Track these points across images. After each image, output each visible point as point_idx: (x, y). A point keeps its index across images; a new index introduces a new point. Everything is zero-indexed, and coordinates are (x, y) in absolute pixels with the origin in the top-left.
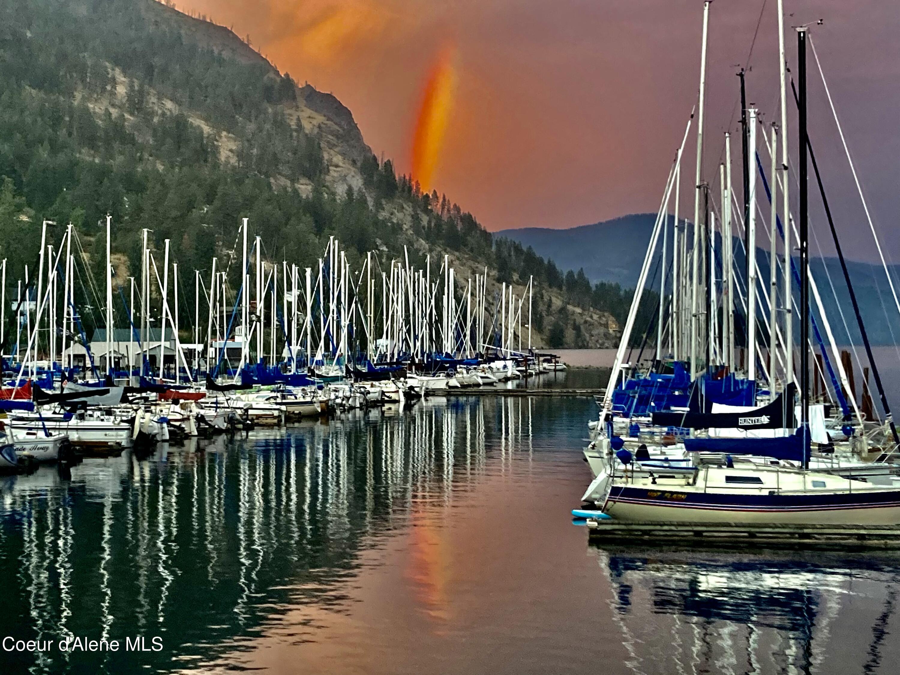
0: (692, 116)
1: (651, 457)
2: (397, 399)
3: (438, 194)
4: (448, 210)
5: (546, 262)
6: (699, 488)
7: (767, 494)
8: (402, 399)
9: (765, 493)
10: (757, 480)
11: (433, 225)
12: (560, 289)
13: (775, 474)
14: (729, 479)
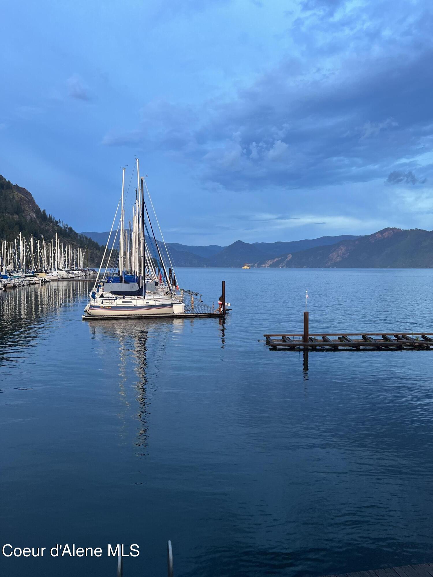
0: (120, 201)
1: (104, 297)
2: (39, 282)
3: (61, 221)
4: (64, 226)
5: (95, 242)
6: (115, 305)
7: (133, 306)
8: (41, 282)
9: (133, 305)
10: (131, 302)
11: (59, 230)
12: (100, 250)
13: (136, 300)
14: (123, 302)
